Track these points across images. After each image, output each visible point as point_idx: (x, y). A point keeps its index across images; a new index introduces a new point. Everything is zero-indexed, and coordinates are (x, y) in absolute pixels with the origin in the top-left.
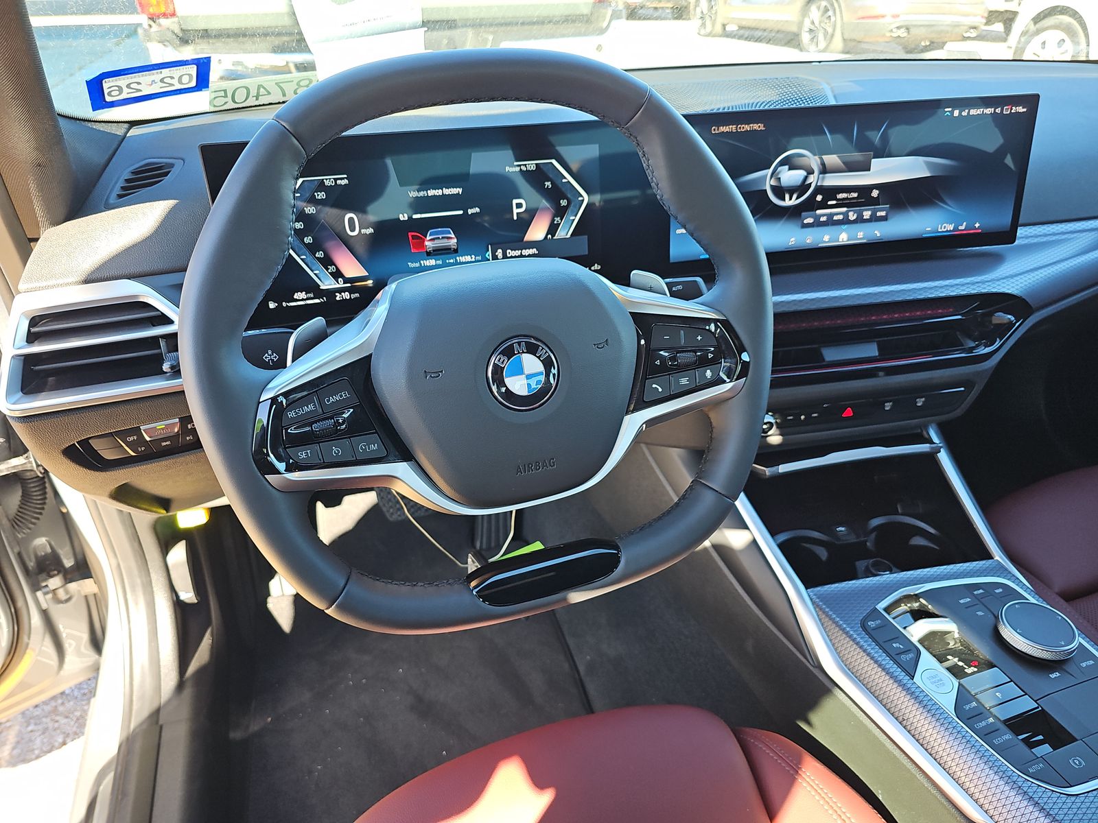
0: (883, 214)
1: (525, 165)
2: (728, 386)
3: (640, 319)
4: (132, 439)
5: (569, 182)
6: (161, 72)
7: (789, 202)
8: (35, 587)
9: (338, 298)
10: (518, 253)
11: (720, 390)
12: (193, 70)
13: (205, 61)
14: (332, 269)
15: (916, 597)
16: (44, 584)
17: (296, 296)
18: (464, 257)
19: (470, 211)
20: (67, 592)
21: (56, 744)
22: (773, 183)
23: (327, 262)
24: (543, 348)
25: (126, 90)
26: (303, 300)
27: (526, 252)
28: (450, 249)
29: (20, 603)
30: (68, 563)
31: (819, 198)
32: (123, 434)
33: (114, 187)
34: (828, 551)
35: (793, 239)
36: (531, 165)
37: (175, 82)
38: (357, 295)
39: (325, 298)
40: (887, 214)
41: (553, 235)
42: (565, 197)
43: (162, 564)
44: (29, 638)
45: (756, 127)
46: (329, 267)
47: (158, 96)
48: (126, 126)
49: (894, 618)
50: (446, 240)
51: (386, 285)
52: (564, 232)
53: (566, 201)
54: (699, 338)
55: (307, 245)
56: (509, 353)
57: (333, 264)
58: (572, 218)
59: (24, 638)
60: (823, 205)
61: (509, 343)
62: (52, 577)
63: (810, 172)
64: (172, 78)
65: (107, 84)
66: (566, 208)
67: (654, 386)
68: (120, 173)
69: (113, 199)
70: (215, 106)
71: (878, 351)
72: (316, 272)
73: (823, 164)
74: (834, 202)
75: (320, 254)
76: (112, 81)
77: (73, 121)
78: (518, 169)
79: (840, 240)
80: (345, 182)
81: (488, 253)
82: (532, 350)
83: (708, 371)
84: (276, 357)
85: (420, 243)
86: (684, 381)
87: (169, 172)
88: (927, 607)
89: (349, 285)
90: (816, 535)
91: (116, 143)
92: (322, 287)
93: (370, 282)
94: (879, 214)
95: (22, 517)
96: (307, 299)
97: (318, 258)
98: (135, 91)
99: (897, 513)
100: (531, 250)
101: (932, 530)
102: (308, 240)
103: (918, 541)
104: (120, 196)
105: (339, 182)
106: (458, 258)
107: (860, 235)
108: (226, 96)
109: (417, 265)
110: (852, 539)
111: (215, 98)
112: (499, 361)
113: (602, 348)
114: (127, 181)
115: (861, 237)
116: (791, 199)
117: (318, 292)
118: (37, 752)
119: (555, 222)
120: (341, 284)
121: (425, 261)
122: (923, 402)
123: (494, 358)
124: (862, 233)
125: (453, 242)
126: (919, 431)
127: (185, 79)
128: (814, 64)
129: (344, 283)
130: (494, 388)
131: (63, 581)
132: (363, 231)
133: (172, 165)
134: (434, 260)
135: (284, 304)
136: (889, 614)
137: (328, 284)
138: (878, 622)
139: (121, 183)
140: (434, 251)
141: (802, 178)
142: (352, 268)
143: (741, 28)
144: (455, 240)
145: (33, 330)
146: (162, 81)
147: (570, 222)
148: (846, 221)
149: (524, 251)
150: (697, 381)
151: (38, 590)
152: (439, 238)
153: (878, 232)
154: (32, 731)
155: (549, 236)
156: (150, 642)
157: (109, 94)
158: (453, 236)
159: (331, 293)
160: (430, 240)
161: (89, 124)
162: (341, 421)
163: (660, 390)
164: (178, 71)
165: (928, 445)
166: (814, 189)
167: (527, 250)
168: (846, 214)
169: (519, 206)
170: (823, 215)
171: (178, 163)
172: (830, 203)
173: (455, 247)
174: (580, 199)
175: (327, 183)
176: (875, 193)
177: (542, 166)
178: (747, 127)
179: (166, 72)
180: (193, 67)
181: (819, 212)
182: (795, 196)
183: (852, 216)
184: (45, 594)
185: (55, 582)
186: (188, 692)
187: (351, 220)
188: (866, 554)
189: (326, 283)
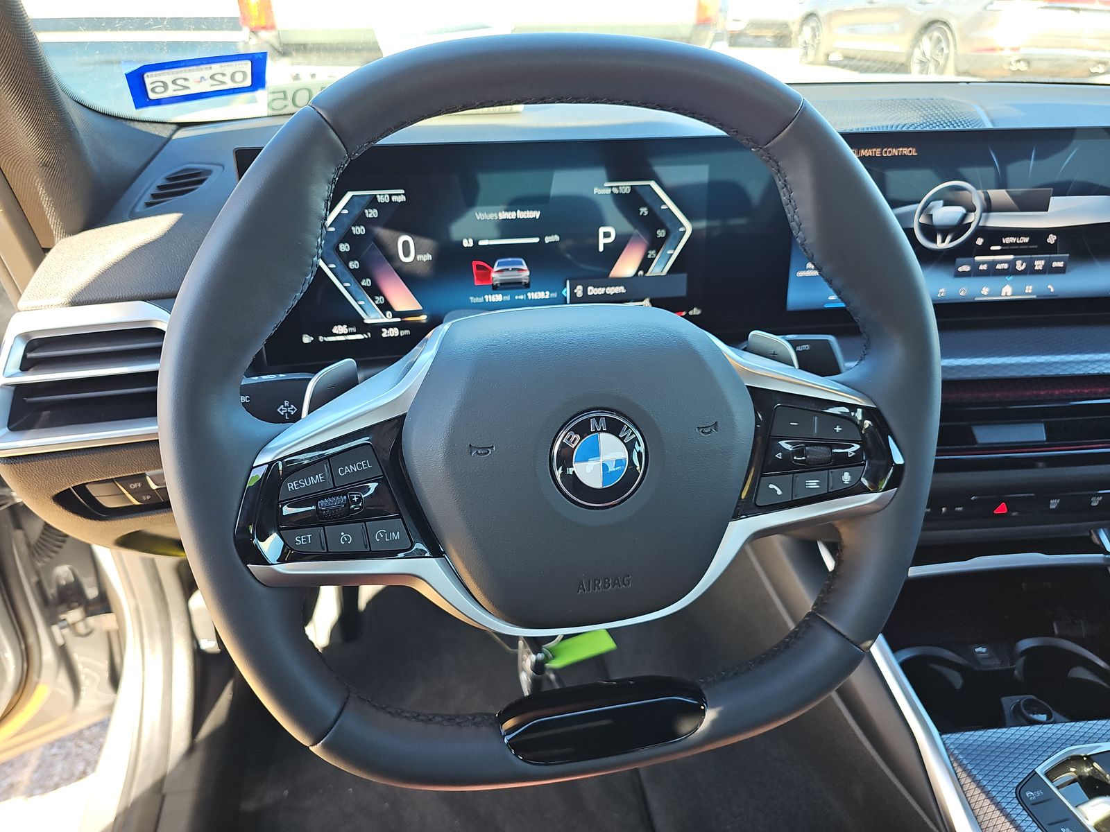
0: (1060, 264)
1: (618, 187)
2: (873, 497)
3: (761, 398)
4: (135, 486)
5: (669, 209)
6: (211, 68)
7: (941, 244)
8: (51, 620)
9: (384, 335)
10: (600, 291)
11: (861, 501)
12: (247, 66)
13: (261, 56)
14: (380, 300)
15: (1090, 760)
16: (62, 617)
17: (335, 330)
18: (536, 293)
19: (548, 240)
20: (86, 626)
21: (77, 773)
22: (923, 220)
23: (374, 291)
24: (628, 428)
25: (171, 87)
26: (343, 334)
27: (611, 291)
28: (521, 283)
29: (31, 639)
30: (92, 593)
31: (980, 241)
32: (124, 480)
33: (144, 193)
34: (963, 677)
35: (942, 290)
36: (625, 187)
37: (227, 79)
38: (407, 332)
39: (369, 334)
40: (1065, 265)
41: (646, 272)
42: (662, 226)
43: (183, 608)
44: (39, 676)
45: (906, 151)
46: (377, 298)
47: (209, 95)
48: (174, 127)
49: (1058, 788)
50: (516, 273)
51: (442, 323)
52: (659, 269)
53: (663, 231)
54: (838, 429)
55: (353, 271)
56: (583, 430)
57: (380, 293)
58: (670, 252)
59: (33, 677)
60: (985, 251)
61: (585, 418)
62: (71, 609)
63: (971, 209)
64: (223, 75)
65: (149, 79)
66: (663, 240)
67: (771, 486)
68: (155, 178)
69: (140, 207)
70: (273, 109)
71: (1046, 433)
72: (362, 303)
73: (988, 199)
74: (998, 248)
75: (367, 282)
76: (156, 76)
77: (112, 119)
78: (609, 191)
79: (1003, 294)
80: (402, 198)
81: (565, 290)
82: (614, 428)
83: (846, 474)
84: (293, 410)
85: (486, 276)
86: (813, 484)
87: (204, 180)
88: (1105, 776)
89: (399, 320)
90: (948, 654)
91: (158, 145)
92: (368, 321)
93: (423, 318)
94: (1055, 264)
95: (43, 545)
96: (349, 334)
97: (363, 287)
98: (181, 88)
99: (1052, 634)
100: (617, 288)
101: (1102, 664)
102: (354, 265)
103: (1080, 673)
104: (148, 205)
105: (394, 199)
106: (529, 294)
107: (1029, 289)
108: (285, 98)
109: (481, 300)
110: (995, 664)
111: (274, 100)
112: (569, 439)
113: (709, 433)
114: (160, 187)
115: (1030, 291)
116: (943, 241)
117: (361, 326)
118: (56, 779)
119: (649, 256)
120: (389, 318)
121: (490, 296)
122: (1100, 501)
123: (563, 435)
124: (1031, 287)
125: (525, 275)
126: (1088, 534)
127: (239, 77)
128: (960, 84)
129: (393, 317)
130: (558, 473)
131: (83, 614)
132: (419, 257)
133: (209, 172)
134: (501, 295)
135: (321, 339)
136: (1051, 781)
137: (373, 317)
138: (1039, 793)
139: (153, 190)
140: (501, 284)
141: (959, 216)
142: (403, 299)
143: (846, 57)
144: (528, 273)
145: (29, 355)
146: (212, 77)
147: (667, 258)
148: (1012, 271)
149: (608, 288)
150: (831, 485)
151: (53, 624)
152: (508, 269)
153: (1052, 286)
154: (54, 755)
155: (641, 273)
156: (164, 693)
157: (153, 90)
158: (525, 267)
159: (377, 328)
160: (498, 271)
161: (128, 123)
162: (355, 499)
163: (779, 492)
164: (230, 68)
165: (1102, 555)
166: (974, 230)
167: (613, 288)
168: (1012, 264)
169: (607, 235)
170: (983, 263)
171: (217, 170)
172: (993, 248)
173: (527, 281)
174: (682, 229)
175: (380, 199)
176: (1052, 239)
177: (637, 188)
178: (895, 152)
179: (216, 67)
180: (247, 64)
181: (978, 258)
182: (949, 238)
183: (1020, 266)
184: (62, 628)
185: (74, 615)
186: (199, 756)
187: (406, 244)
188: (1014, 688)
189: (372, 316)
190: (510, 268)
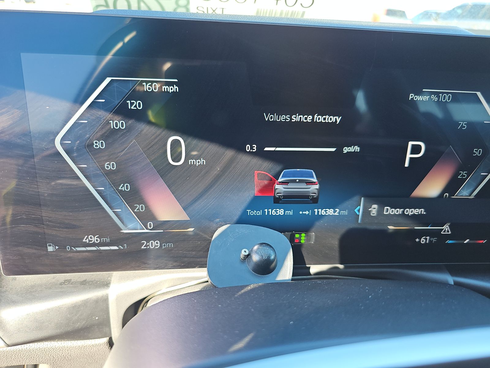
1: (438, 94)
9: (143, 247)
10: (398, 212)
14: (139, 207)
18: (324, 209)
19: (346, 150)
23: (134, 198)
26: (94, 245)
27: (409, 212)
28: (308, 197)
36: (446, 95)
38: (171, 246)
39: (125, 244)
41: (452, 194)
46: (136, 205)
50: (304, 185)
52: (467, 192)
53: (481, 149)
55: (109, 174)
57: (142, 201)
58: (483, 173)
66: (479, 159)
72: (117, 210)
75: (125, 187)
78: (427, 98)
80: (174, 89)
81: (358, 208)
85: (269, 186)
89: (161, 231)
92: (124, 231)
93: (190, 230)
96: (101, 244)
97: (121, 192)
100: (417, 209)
102: (110, 165)
105: (165, 88)
106: (316, 210)
109: (260, 213)
117: (116, 237)
119: (460, 177)
120: (150, 229)
121: (270, 210)
125: (314, 188)
129: (154, 228)
132: (192, 161)
134: (283, 210)
135: (68, 248)
140: (285, 197)
142: (168, 209)
144: (317, 187)
149: (407, 210)
152: (295, 181)
155: (447, 194)
158: (315, 180)
159: (135, 239)
160: (283, 182)
167: (412, 209)
169: (417, 149)
173: (315, 196)
175: (147, 88)
187: (176, 144)
189: (130, 226)
190: (298, 179)
